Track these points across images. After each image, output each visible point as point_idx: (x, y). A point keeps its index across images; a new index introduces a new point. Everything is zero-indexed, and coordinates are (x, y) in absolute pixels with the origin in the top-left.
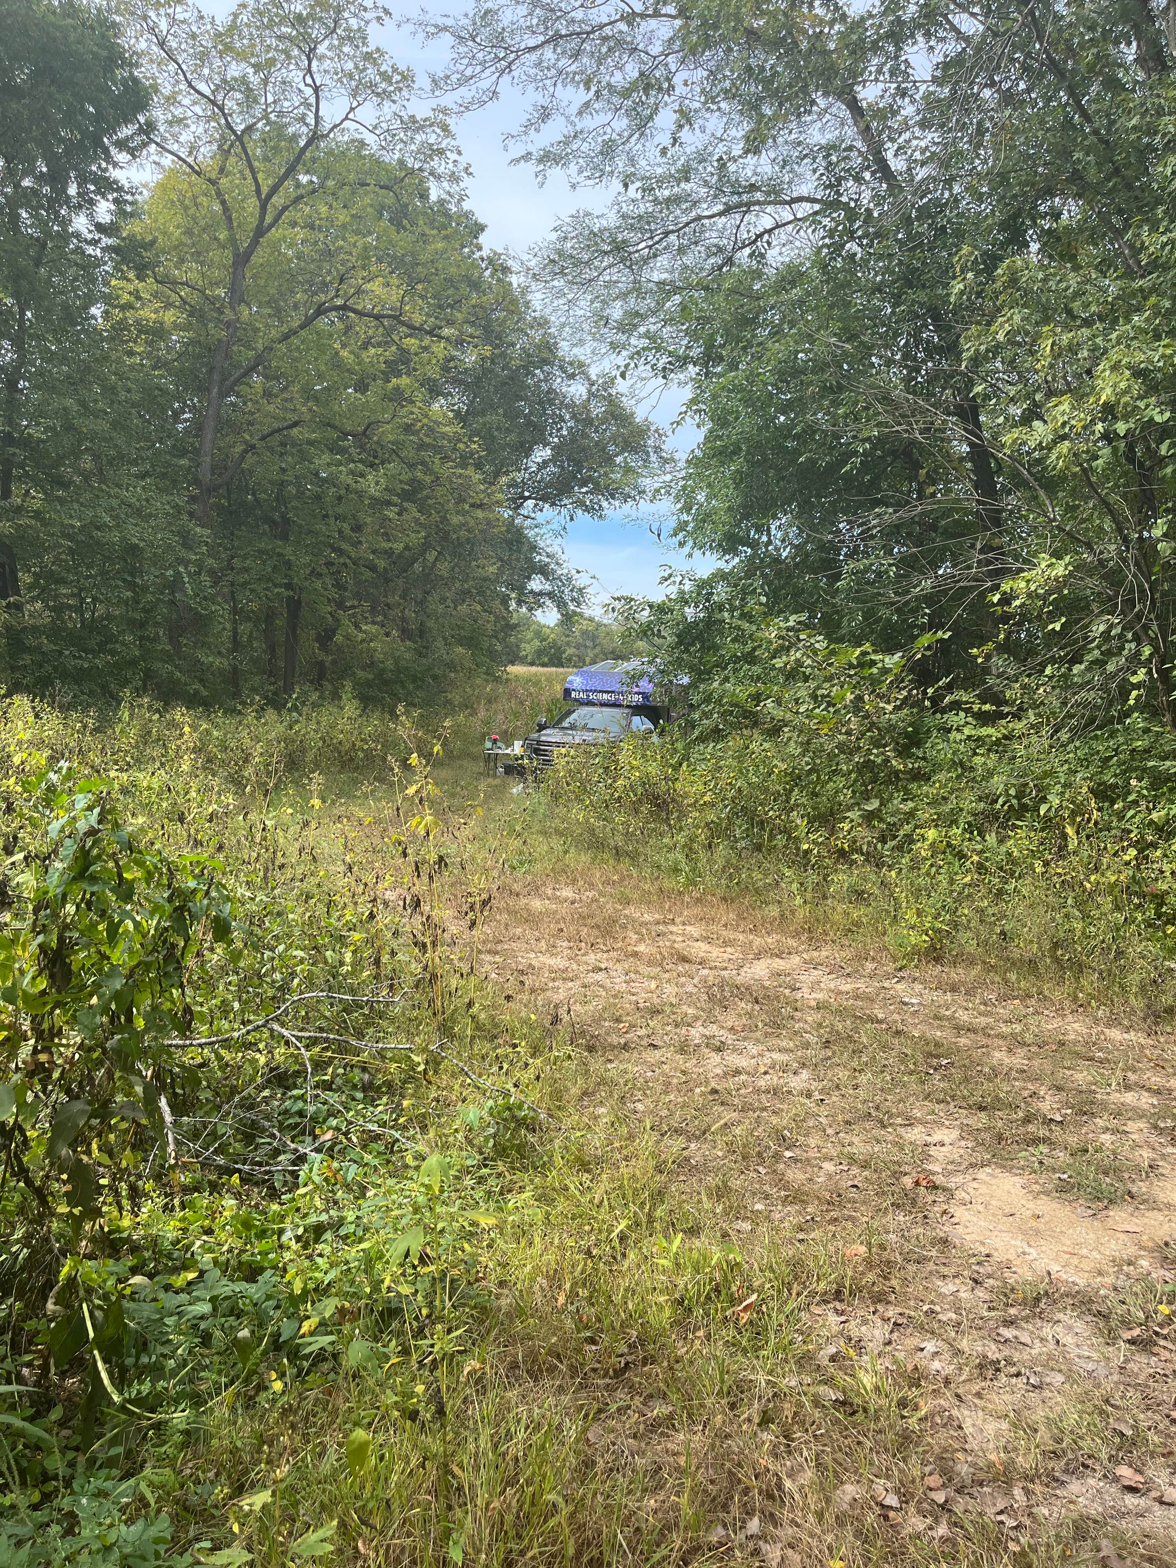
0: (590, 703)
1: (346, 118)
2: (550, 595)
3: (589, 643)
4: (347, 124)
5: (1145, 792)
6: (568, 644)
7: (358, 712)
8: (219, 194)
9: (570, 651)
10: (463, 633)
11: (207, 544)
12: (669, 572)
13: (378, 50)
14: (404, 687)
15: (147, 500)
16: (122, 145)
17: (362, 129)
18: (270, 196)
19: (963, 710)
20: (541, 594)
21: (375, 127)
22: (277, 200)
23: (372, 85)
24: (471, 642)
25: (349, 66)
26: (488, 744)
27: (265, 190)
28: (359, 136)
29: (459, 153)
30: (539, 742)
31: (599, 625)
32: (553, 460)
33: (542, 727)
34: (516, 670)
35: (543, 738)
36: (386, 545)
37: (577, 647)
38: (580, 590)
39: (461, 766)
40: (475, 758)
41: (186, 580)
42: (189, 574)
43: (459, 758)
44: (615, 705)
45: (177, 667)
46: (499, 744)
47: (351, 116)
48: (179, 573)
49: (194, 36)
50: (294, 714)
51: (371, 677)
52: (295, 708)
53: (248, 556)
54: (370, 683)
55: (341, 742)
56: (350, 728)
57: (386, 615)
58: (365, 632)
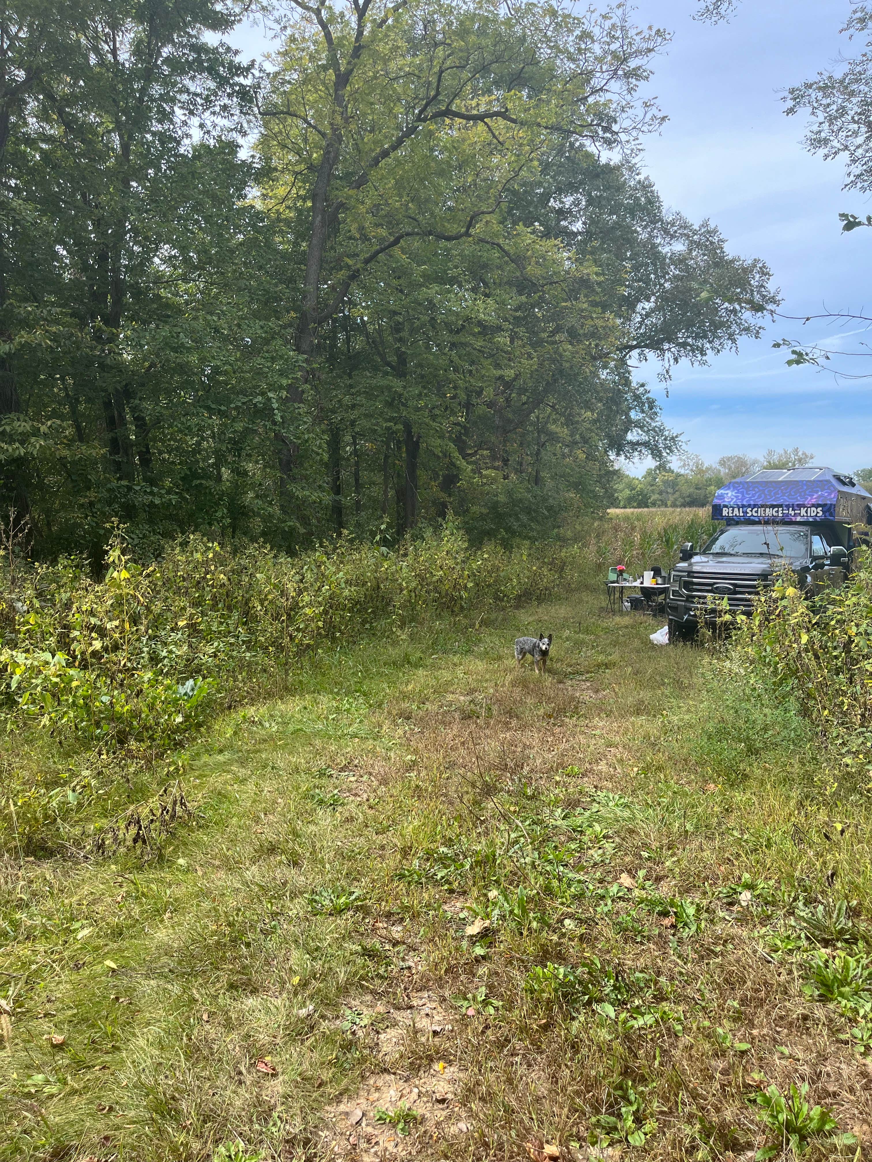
0: (750, 522)
2: (646, 444)
3: (670, 490)
6: (653, 491)
7: (466, 545)
8: (321, 21)
9: (655, 497)
14: (518, 519)
20: (638, 443)
24: (578, 486)
26: (613, 576)
30: (691, 573)
31: (678, 475)
32: (658, 309)
33: (687, 556)
34: (612, 511)
35: (696, 568)
36: (498, 373)
37: (661, 493)
38: (673, 438)
39: (581, 601)
40: (594, 590)
41: (275, 405)
42: (280, 400)
43: (577, 589)
44: (786, 522)
46: (625, 575)
48: (269, 399)
50: (384, 549)
51: (485, 511)
52: (384, 542)
53: (359, 393)
54: (482, 517)
55: (440, 580)
56: (450, 563)
57: (506, 461)
58: (486, 477)
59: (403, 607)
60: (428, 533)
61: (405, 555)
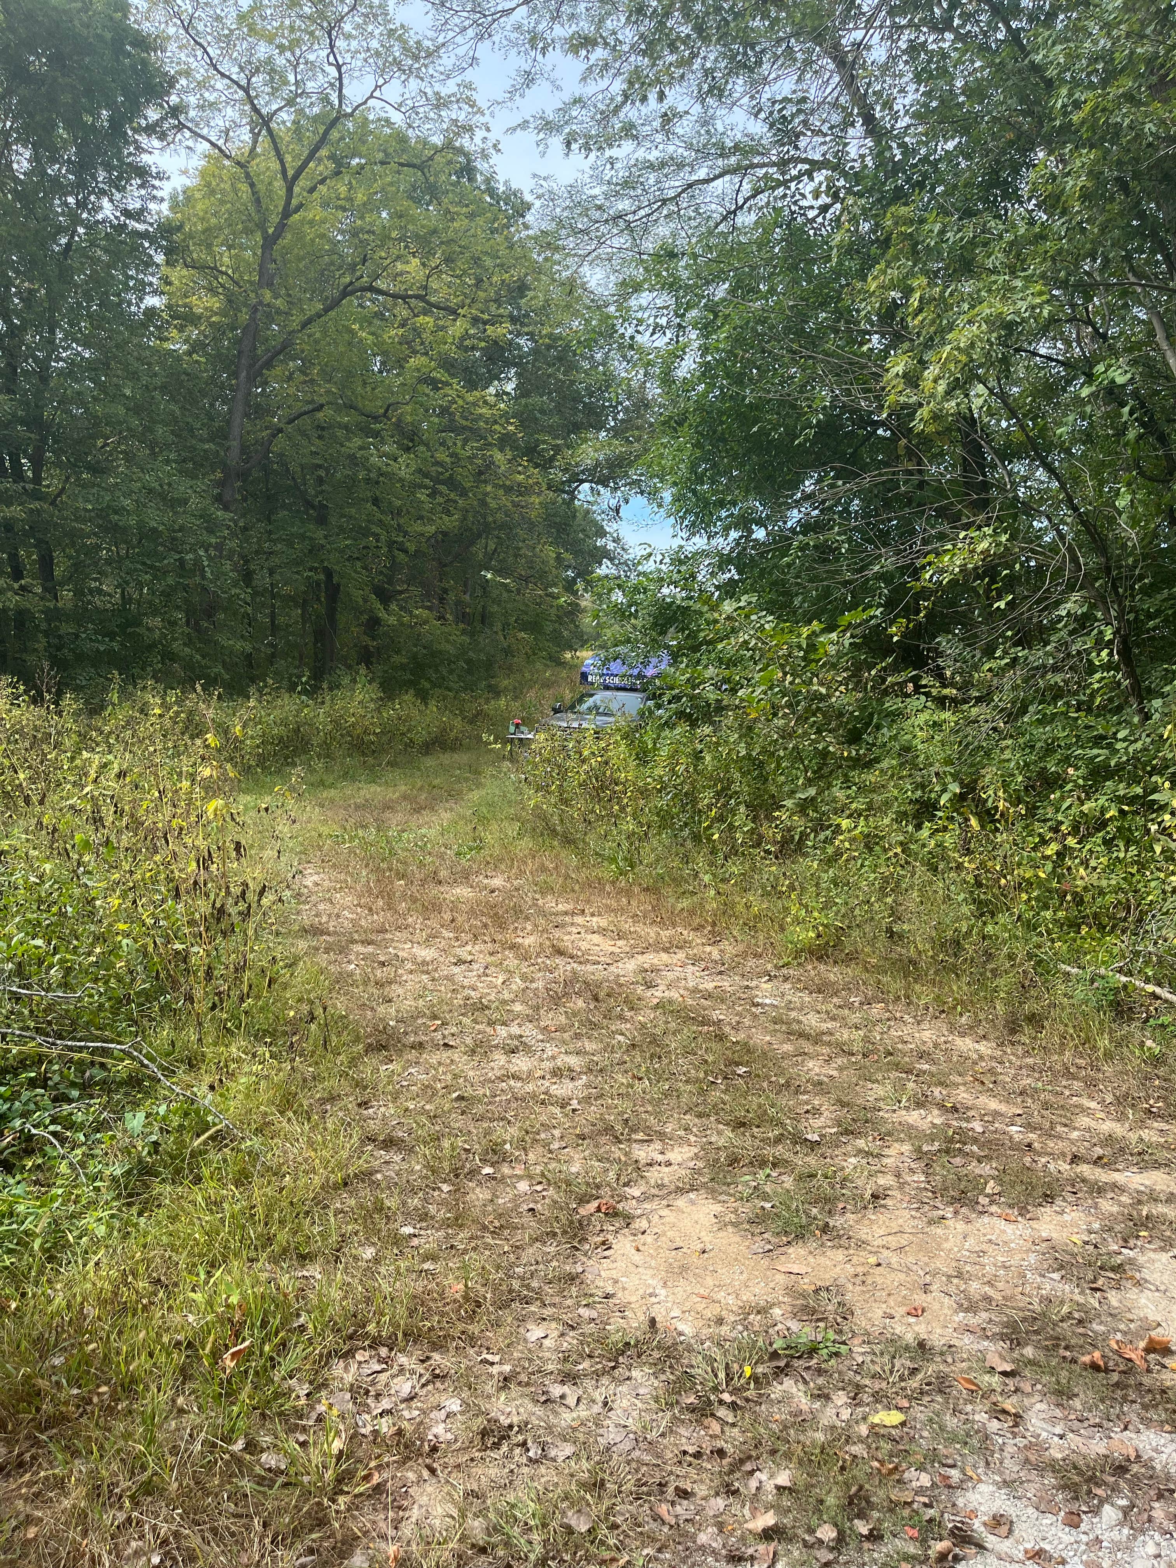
0: (607, 687)
1: (371, 96)
4: (371, 103)
5: (1081, 782)
7: (379, 695)
8: (248, 176)
10: (526, 618)
11: (228, 528)
12: (649, 550)
13: (402, 26)
14: (437, 671)
15: (170, 484)
16: (150, 130)
17: (388, 107)
18: (296, 177)
19: (924, 693)
21: (400, 105)
22: (303, 183)
23: (397, 63)
25: (375, 44)
26: (513, 729)
27: (290, 173)
28: (384, 115)
29: (488, 130)
33: (556, 712)
35: (554, 723)
41: (206, 563)
42: (210, 558)
45: (198, 650)
46: (522, 728)
47: (377, 94)
48: (199, 556)
49: (218, 18)
50: (304, 697)
51: (405, 661)
52: (305, 692)
53: (280, 540)
54: (403, 667)
55: (353, 725)
56: (361, 711)
57: (442, 600)
58: (416, 617)
59: (320, 746)
60: (346, 681)
61: (323, 703)
